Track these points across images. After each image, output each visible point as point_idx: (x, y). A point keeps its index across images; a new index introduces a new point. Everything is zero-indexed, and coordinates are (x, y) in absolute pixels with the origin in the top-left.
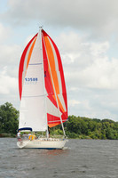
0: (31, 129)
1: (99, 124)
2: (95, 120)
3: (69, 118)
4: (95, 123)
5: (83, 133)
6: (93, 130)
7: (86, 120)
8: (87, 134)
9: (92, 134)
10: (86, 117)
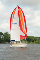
0: (15, 41)
1: (38, 38)
2: (36, 37)
3: (28, 36)
4: (36, 38)
5: (32, 42)
6: (36, 41)
7: (33, 37)
8: (34, 42)
9: (35, 42)
10: (33, 36)
